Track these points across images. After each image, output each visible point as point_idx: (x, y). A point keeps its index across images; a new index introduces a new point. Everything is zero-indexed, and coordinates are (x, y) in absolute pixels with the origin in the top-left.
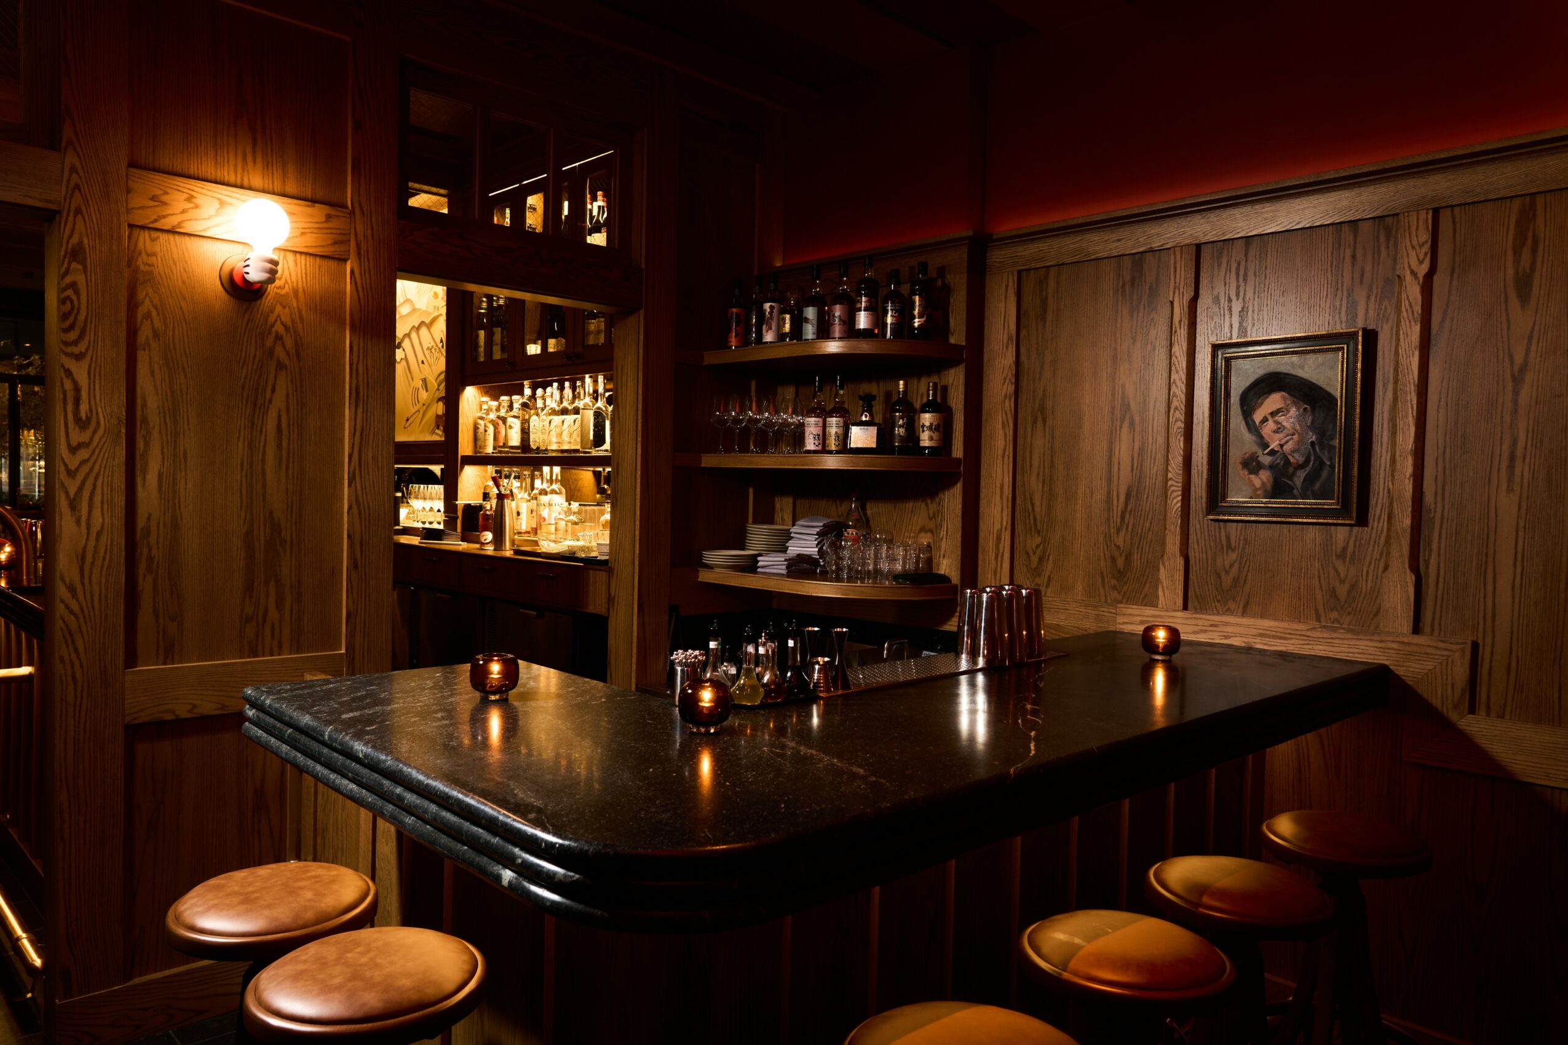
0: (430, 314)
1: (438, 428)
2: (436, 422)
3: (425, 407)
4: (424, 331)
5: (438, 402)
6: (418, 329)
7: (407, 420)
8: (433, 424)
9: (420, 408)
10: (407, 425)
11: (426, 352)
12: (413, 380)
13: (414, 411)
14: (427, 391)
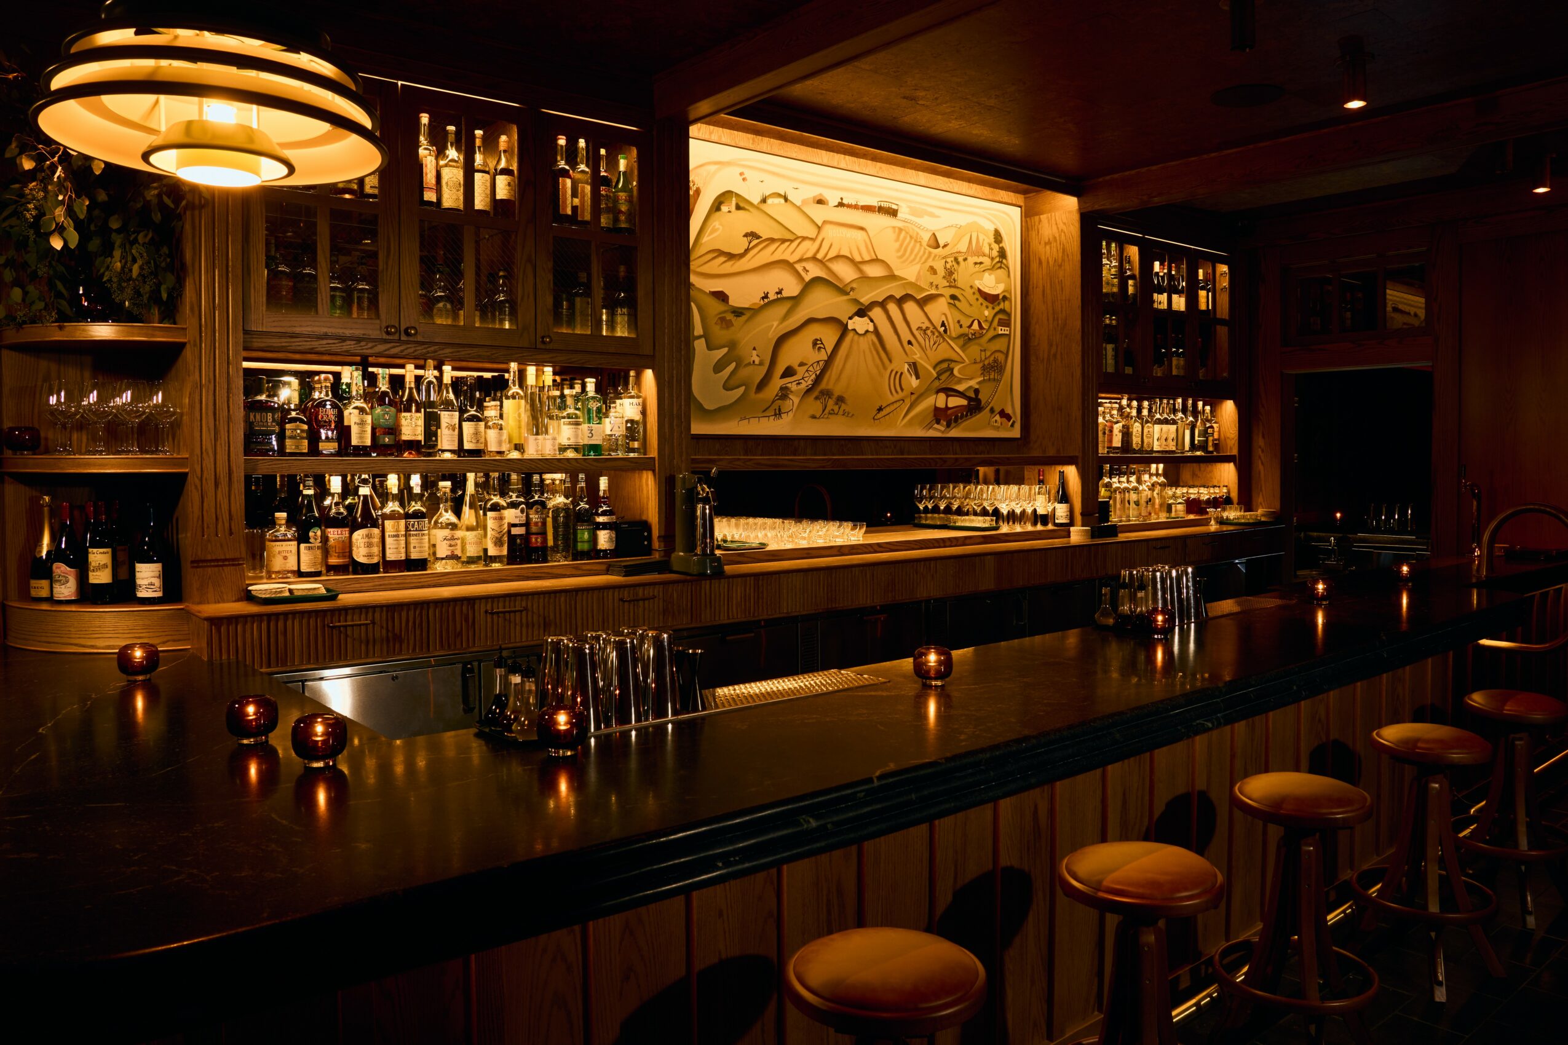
0: (922, 290)
1: (938, 422)
2: (935, 415)
3: (914, 397)
4: (910, 307)
5: (938, 392)
6: (900, 301)
7: (880, 409)
8: (931, 417)
9: (906, 397)
10: (879, 416)
11: (916, 333)
12: (890, 361)
13: (893, 399)
14: (917, 377)
